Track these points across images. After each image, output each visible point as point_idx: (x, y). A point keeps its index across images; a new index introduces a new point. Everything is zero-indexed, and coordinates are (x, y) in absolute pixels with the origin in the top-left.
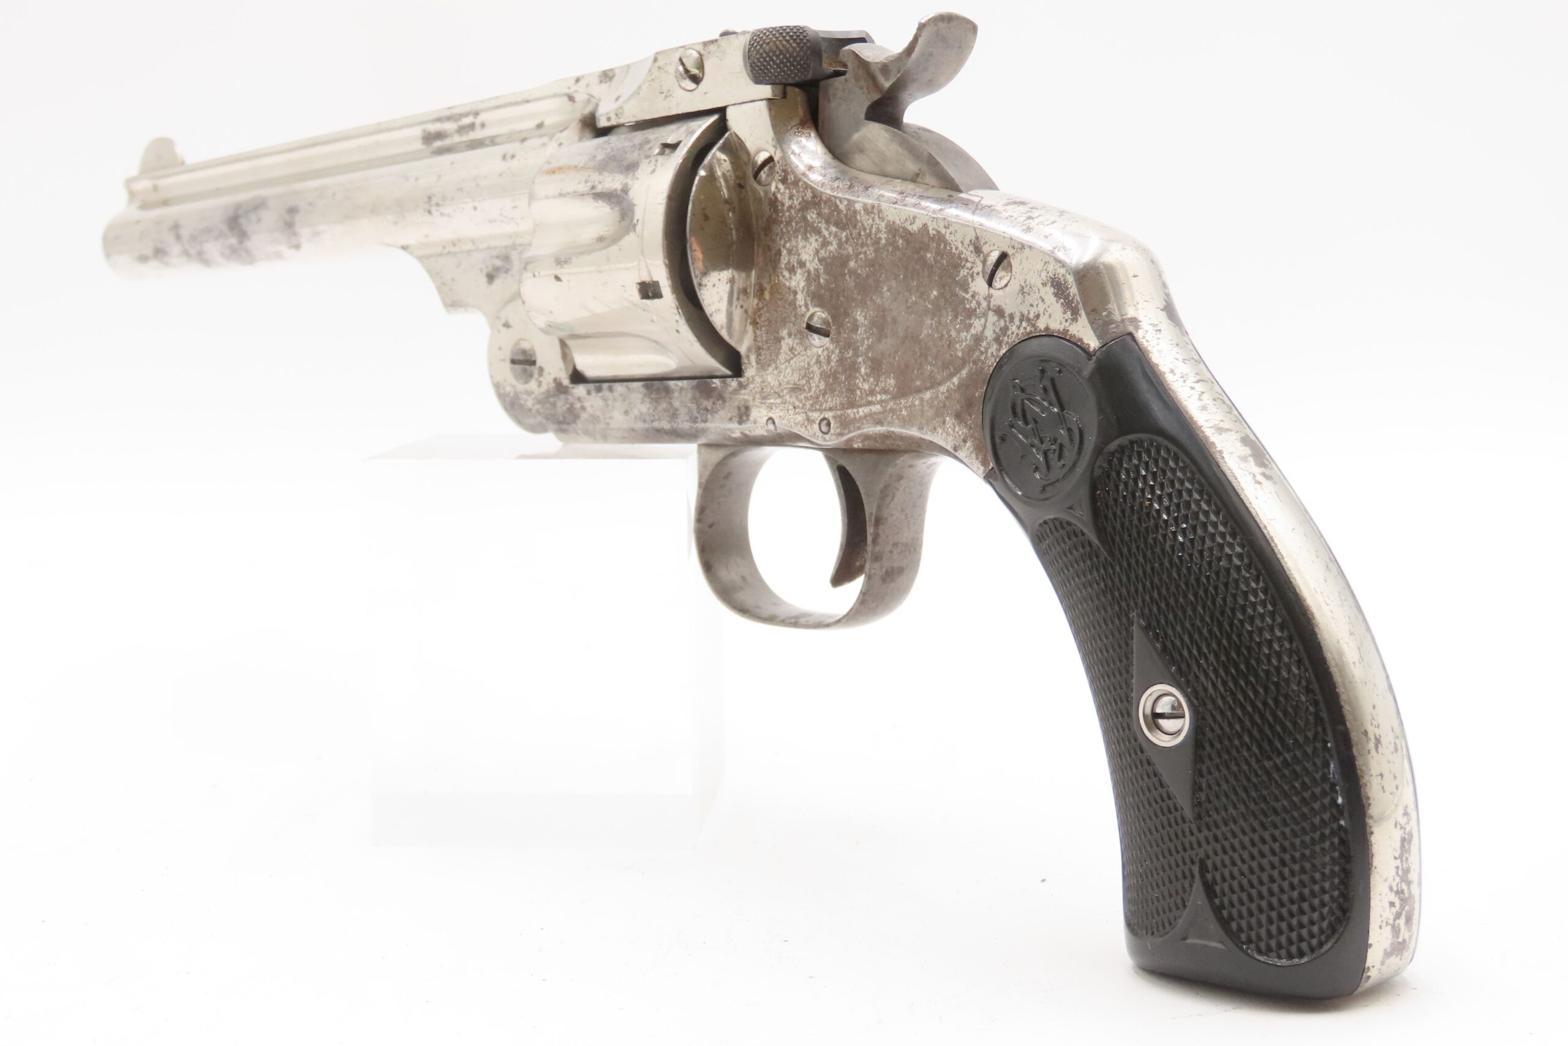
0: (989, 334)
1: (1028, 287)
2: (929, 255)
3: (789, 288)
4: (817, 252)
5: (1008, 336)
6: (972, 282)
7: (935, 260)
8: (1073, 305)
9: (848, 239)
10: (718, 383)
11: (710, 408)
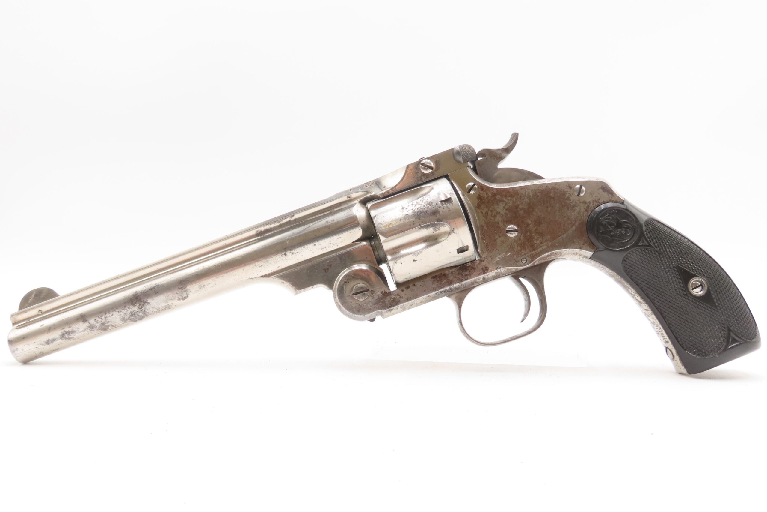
0: (583, 210)
1: (593, 192)
2: (551, 194)
3: (495, 222)
4: (504, 207)
5: (590, 208)
6: (571, 197)
7: (554, 195)
8: (611, 192)
9: (516, 199)
10: (470, 264)
11: (468, 274)
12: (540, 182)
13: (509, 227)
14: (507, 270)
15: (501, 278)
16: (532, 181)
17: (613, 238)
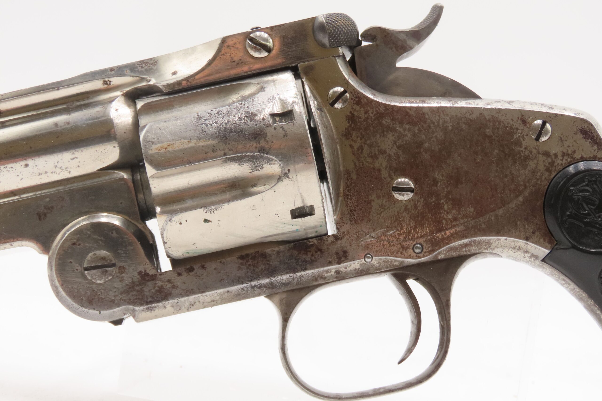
0: (541, 167)
1: (565, 137)
2: (488, 130)
3: (374, 168)
4: (395, 142)
5: (555, 167)
6: (524, 140)
7: (493, 133)
8: (598, 141)
9: (420, 131)
10: (315, 241)
11: (308, 259)
12: (469, 104)
13: (400, 180)
14: (384, 262)
15: (371, 276)
16: (456, 99)
17: (590, 228)
